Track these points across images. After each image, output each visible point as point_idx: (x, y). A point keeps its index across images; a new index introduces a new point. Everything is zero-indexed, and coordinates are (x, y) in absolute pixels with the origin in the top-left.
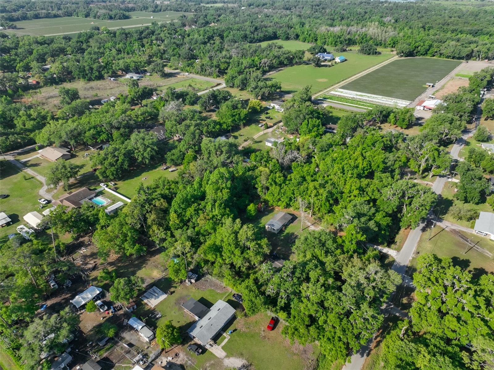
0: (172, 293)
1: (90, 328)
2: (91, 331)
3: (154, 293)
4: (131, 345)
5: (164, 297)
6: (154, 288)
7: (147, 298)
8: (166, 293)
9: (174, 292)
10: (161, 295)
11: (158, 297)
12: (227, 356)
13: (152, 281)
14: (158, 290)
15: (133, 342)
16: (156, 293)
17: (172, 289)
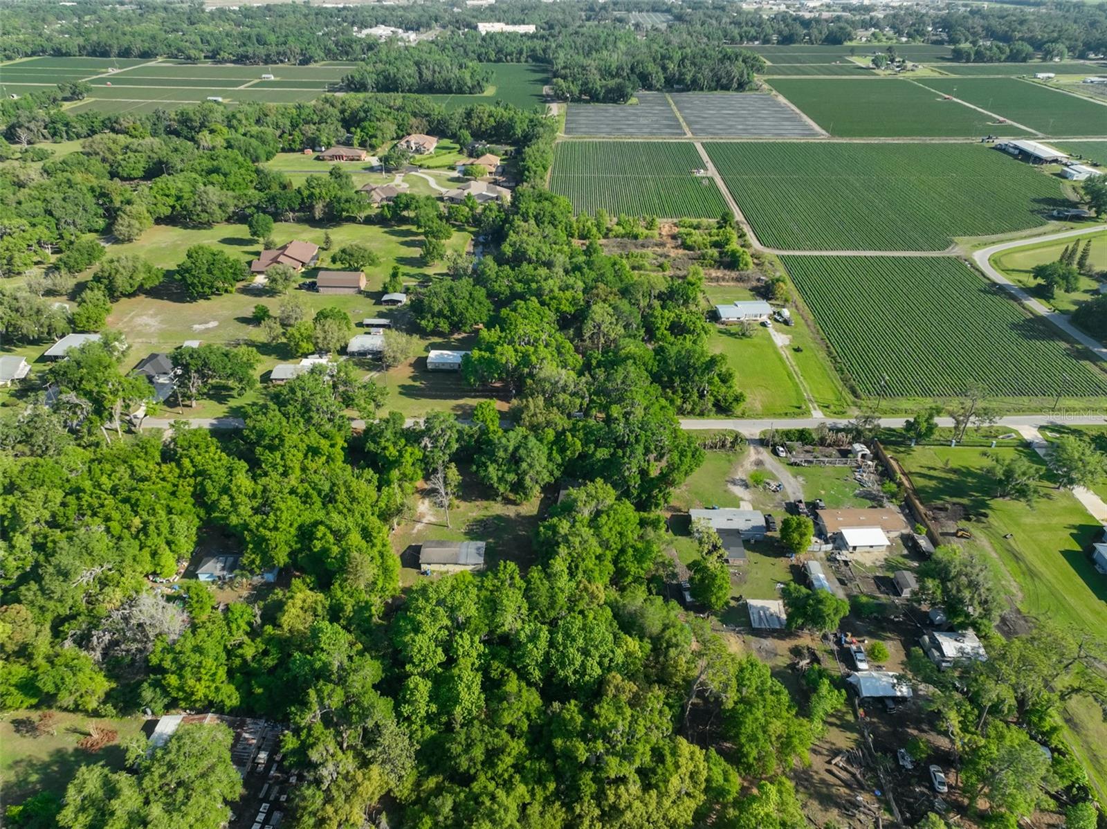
0: (737, 599)
1: (890, 643)
2: (890, 639)
3: (763, 617)
4: (842, 582)
5: (752, 602)
6: (755, 625)
7: (778, 618)
8: (745, 607)
9: (733, 598)
10: (755, 607)
11: (762, 608)
12: (742, 500)
13: (750, 638)
14: (754, 617)
15: (837, 584)
16: (760, 616)
17: (733, 603)
